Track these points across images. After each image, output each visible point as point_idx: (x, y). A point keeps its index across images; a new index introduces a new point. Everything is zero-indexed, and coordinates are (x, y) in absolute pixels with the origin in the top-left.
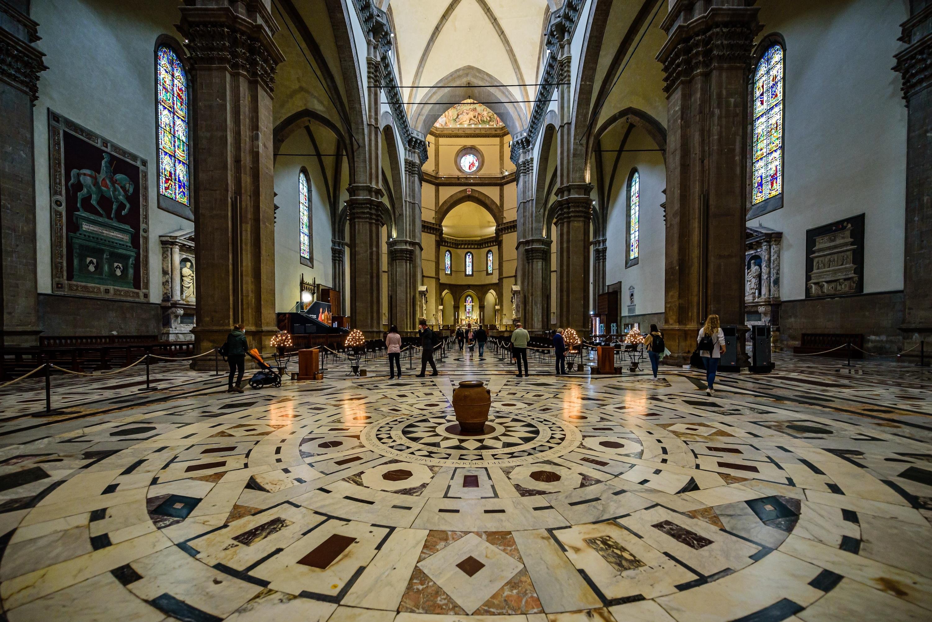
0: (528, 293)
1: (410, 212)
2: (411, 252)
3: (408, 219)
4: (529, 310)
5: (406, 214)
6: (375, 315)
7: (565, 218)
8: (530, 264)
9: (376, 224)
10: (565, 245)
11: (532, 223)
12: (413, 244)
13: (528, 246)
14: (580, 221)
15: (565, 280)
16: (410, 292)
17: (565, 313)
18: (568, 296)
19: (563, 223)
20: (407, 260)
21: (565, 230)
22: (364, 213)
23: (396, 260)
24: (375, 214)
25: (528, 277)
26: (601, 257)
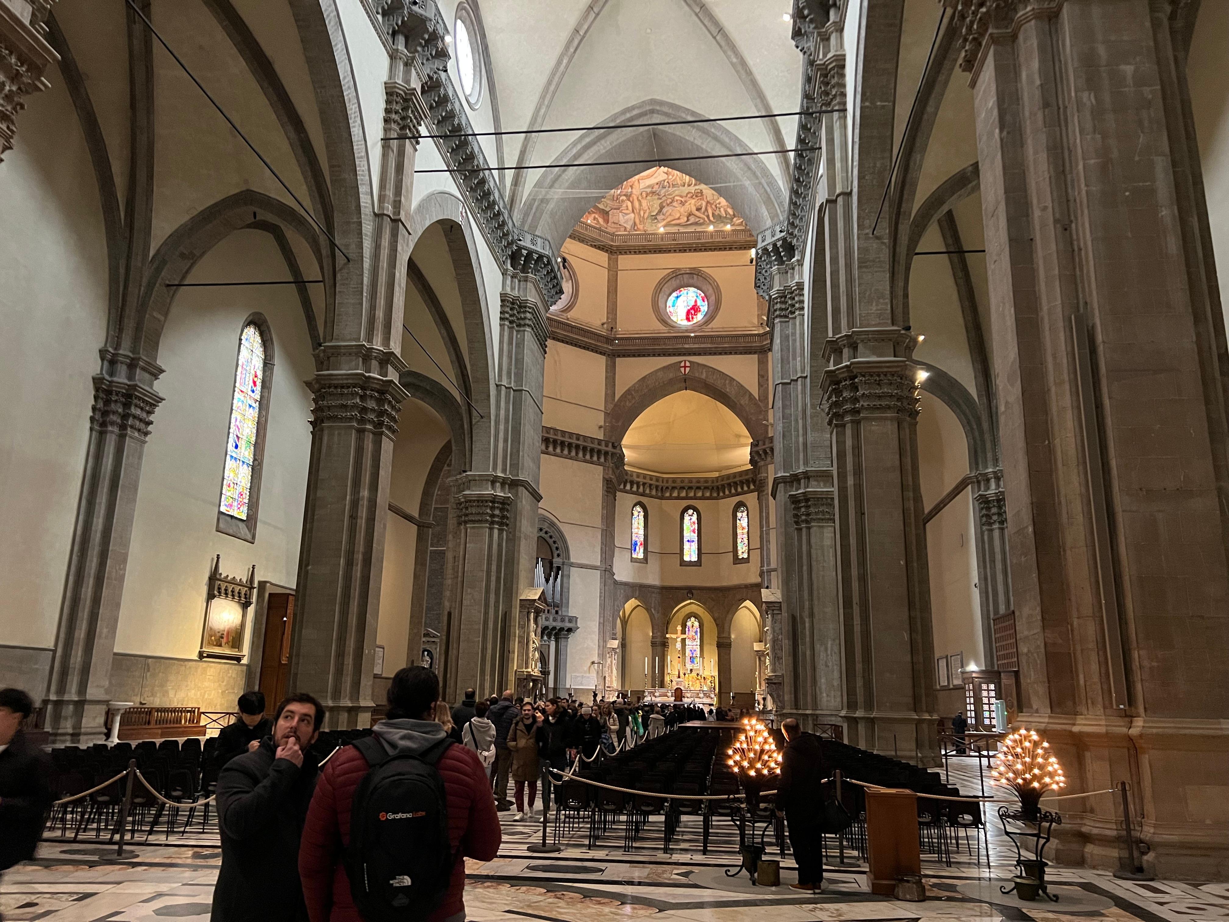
1: (507, 410)
2: (505, 503)
3: (502, 427)
4: (804, 654)
5: (497, 415)
6: (349, 661)
7: (846, 412)
8: (804, 531)
9: (374, 433)
11: (805, 433)
12: (514, 484)
13: (797, 490)
14: (886, 419)
16: (497, 602)
17: (859, 666)
18: (865, 619)
19: (844, 426)
20: (493, 523)
21: (849, 443)
22: (344, 407)
23: (466, 522)
24: (373, 410)
25: (801, 566)
26: (995, 518)
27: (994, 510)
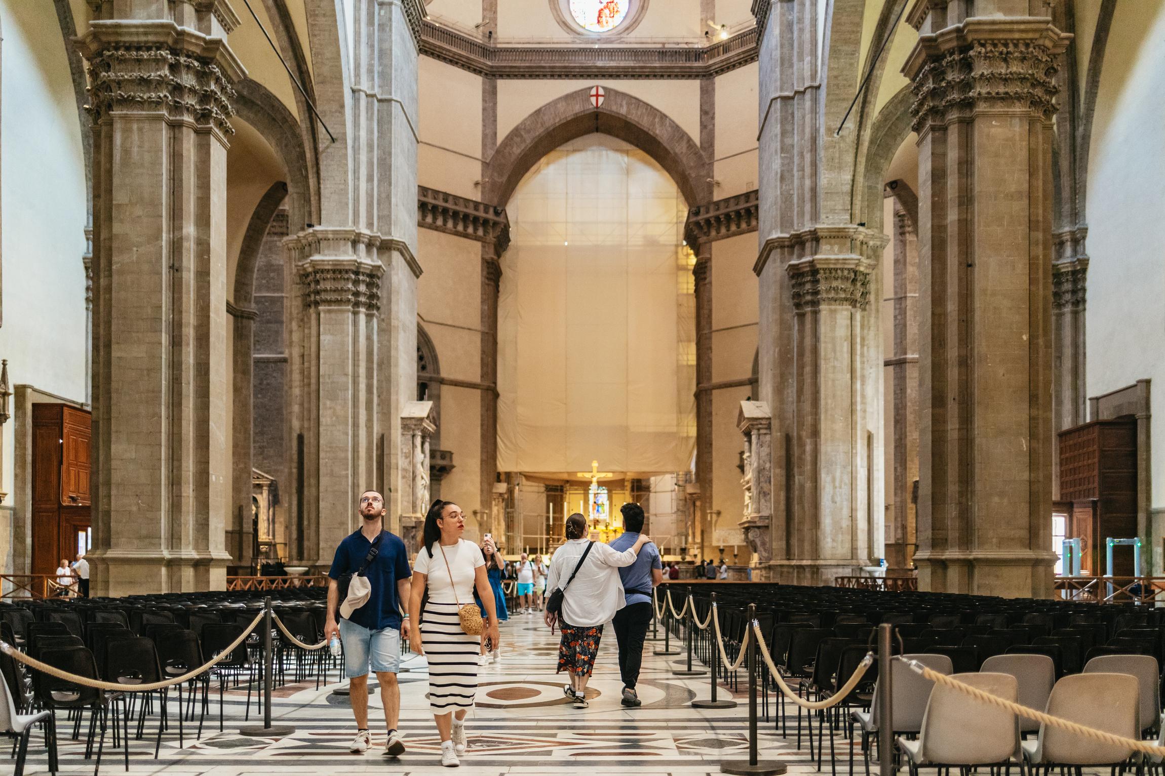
0: (801, 424)
1: (370, 131)
2: (374, 276)
3: (363, 157)
4: (802, 487)
5: (356, 139)
6: (189, 491)
7: (952, 105)
8: (808, 318)
9: (197, 132)
10: (952, 216)
11: (815, 174)
12: (385, 247)
13: (801, 256)
14: (1013, 116)
15: (952, 352)
16: (370, 420)
17: (953, 488)
18: (966, 420)
19: (944, 129)
20: (357, 304)
21: (953, 155)
22: (144, 82)
23: (317, 303)
24: (192, 91)
25: (801, 367)
26: (1068, 297)
27: (1068, 286)
